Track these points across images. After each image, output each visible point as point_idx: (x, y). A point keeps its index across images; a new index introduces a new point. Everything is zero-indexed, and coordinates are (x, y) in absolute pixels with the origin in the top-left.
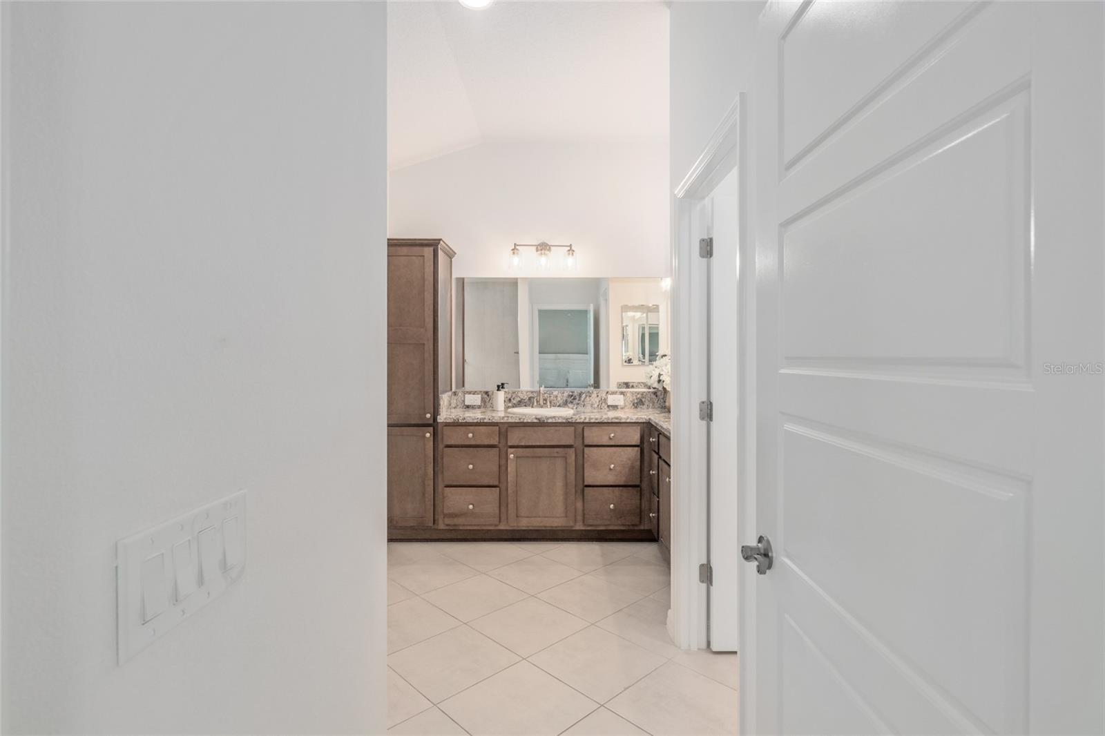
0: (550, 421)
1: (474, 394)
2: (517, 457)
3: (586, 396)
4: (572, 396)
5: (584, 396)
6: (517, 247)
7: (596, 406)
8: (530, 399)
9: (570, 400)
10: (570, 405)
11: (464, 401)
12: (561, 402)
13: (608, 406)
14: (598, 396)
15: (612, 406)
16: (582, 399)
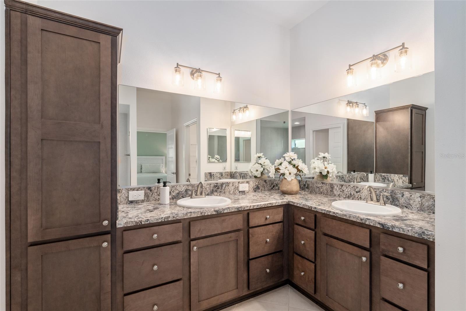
0: (226, 211)
1: (138, 190)
2: (198, 248)
3: (226, 186)
4: (216, 186)
5: (224, 186)
6: (179, 66)
7: (232, 192)
8: (186, 191)
9: (215, 189)
10: (215, 193)
11: (128, 197)
12: (209, 191)
13: (240, 192)
14: (233, 185)
15: (241, 191)
16: (223, 188)
